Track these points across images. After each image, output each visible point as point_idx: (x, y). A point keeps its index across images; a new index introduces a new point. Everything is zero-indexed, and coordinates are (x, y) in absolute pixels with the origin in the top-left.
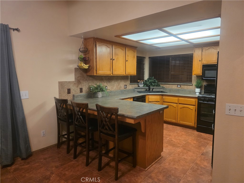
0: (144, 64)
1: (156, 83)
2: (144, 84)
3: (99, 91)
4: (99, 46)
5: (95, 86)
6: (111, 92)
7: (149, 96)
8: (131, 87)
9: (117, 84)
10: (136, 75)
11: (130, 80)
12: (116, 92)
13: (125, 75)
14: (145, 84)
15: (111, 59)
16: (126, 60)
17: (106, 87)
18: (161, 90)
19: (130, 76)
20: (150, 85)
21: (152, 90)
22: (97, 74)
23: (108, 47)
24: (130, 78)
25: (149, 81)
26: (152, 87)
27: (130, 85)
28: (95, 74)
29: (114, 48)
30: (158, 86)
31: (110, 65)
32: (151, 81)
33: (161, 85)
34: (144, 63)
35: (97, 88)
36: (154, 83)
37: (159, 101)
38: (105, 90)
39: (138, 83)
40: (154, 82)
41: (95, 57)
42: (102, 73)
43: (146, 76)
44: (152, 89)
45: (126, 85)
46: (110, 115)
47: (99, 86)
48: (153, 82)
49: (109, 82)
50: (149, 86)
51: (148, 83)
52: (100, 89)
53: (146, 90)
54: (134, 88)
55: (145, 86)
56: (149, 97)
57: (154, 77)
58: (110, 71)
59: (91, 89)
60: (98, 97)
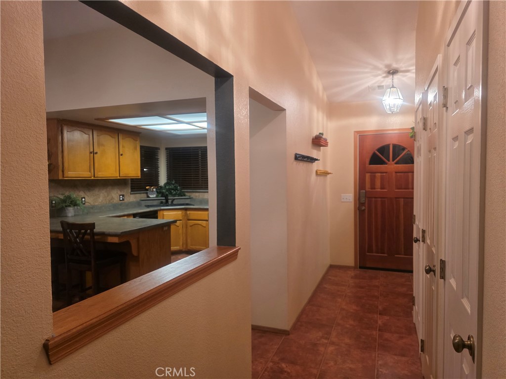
0: (157, 159)
1: (178, 191)
2: (157, 192)
3: (69, 206)
4: (67, 131)
5: (62, 197)
6: (92, 208)
7: (165, 211)
8: (131, 198)
9: (106, 194)
10: (140, 177)
11: (131, 186)
12: (103, 208)
13: (119, 178)
14: (160, 192)
15: (91, 153)
16: (121, 153)
17: (83, 199)
18: (187, 201)
19: (131, 179)
20: (167, 195)
21: (172, 202)
22: (63, 177)
23: (85, 134)
24: (131, 184)
25: (166, 187)
26: (172, 198)
27: (131, 194)
28: (61, 178)
29: (96, 135)
30: (182, 196)
31: (90, 163)
32: (170, 187)
33: (186, 194)
34: (159, 157)
35: (64, 201)
36: (175, 191)
37: (181, 219)
38: (81, 204)
39: (146, 192)
40: (175, 189)
41: (61, 149)
42: (74, 176)
43: (163, 180)
44: (171, 200)
45: (123, 196)
46: (81, 236)
47: (69, 197)
48: (173, 189)
49: (89, 190)
50: (166, 197)
51: (164, 191)
52: (71, 202)
53: (162, 202)
54: (138, 200)
55: (160, 195)
56: (165, 213)
57: (175, 181)
58: (90, 172)
59: (54, 202)
60: (66, 216)
